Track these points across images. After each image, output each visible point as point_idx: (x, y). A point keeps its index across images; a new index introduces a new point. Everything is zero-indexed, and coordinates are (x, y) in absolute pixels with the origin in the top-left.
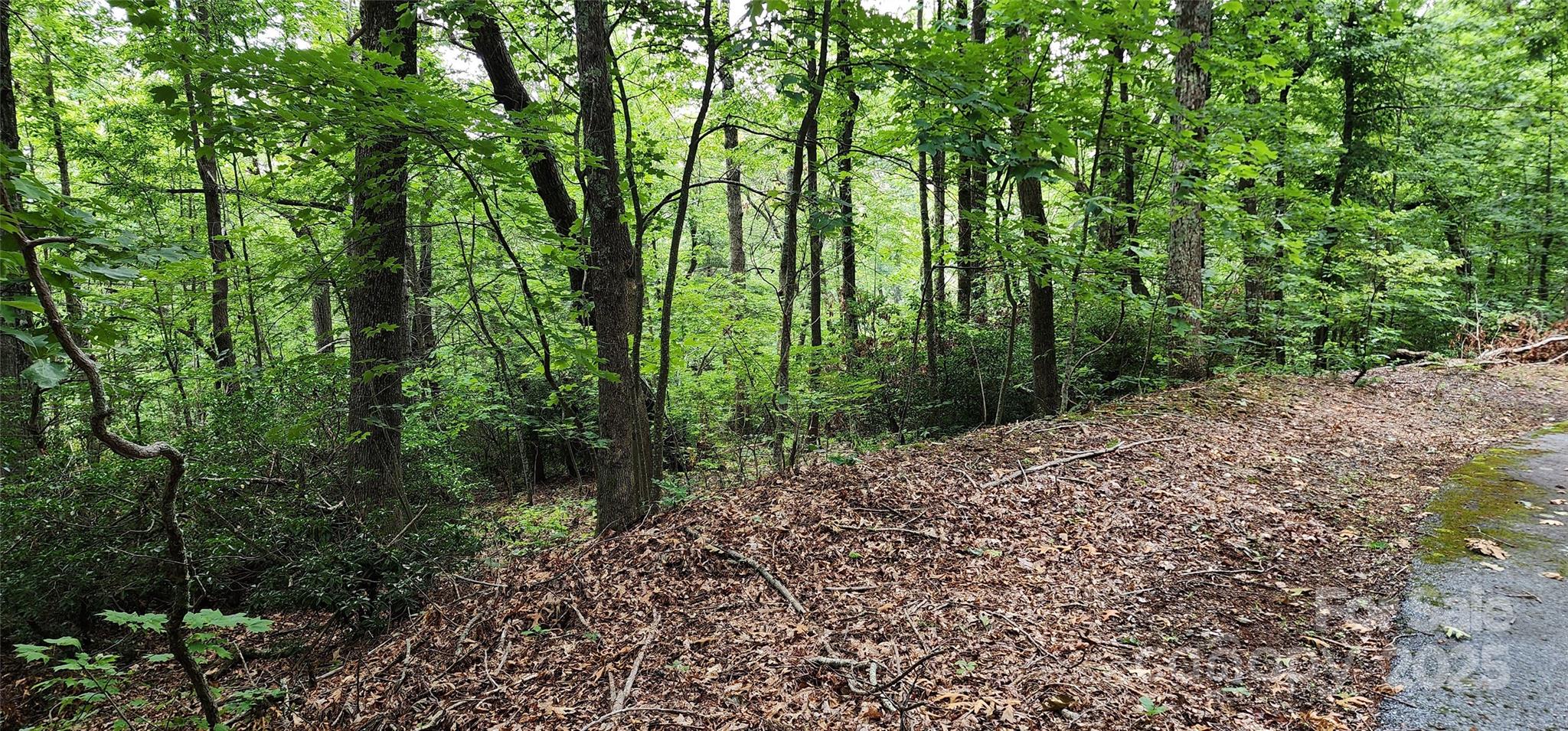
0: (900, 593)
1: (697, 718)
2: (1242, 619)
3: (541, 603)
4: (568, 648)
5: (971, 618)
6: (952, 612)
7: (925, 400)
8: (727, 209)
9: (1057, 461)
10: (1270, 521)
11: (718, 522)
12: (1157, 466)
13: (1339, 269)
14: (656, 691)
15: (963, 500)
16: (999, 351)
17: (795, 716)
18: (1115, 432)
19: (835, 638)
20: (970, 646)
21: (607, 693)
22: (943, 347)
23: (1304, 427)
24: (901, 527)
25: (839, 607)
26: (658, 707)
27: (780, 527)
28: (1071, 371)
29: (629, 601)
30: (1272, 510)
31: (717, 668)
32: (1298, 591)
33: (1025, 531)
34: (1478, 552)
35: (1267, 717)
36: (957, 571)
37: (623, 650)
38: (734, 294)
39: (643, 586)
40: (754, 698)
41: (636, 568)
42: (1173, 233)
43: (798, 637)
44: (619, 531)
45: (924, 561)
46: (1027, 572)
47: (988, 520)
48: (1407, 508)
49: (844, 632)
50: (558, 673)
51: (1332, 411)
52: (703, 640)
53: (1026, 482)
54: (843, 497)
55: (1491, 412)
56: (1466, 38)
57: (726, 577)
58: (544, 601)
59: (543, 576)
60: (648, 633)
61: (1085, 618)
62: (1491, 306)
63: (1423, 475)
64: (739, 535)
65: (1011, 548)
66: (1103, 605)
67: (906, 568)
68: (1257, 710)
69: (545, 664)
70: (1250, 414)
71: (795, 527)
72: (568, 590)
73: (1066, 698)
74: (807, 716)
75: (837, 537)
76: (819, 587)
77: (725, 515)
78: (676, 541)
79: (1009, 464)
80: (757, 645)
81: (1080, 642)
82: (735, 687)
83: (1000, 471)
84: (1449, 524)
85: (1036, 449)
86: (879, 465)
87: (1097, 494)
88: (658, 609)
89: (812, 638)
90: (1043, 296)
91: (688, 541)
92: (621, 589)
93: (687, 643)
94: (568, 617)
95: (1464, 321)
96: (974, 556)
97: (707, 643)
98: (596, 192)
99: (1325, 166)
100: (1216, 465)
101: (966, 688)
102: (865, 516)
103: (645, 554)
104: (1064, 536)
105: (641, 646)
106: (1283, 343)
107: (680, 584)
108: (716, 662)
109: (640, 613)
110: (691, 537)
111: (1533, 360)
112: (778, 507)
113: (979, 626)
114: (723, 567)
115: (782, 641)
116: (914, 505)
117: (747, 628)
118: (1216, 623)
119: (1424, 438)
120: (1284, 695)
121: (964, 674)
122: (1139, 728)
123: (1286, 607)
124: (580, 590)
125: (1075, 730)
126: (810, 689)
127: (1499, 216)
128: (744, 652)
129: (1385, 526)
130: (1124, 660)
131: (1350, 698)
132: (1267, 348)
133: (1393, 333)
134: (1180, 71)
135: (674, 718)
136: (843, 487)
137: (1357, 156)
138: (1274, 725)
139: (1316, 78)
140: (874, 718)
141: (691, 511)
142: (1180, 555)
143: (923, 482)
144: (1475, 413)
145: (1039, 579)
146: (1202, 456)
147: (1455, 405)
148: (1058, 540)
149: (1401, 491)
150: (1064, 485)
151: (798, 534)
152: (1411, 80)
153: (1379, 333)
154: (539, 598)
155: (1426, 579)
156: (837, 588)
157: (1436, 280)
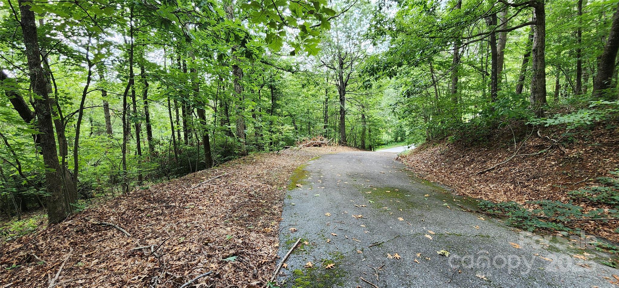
0: (163, 223)
1: (87, 279)
2: (253, 210)
3: (17, 256)
4: (29, 270)
5: (185, 225)
6: (179, 225)
7: (175, 167)
8: (104, 115)
9: (209, 180)
10: (259, 187)
11: (98, 214)
12: (234, 178)
13: (273, 129)
14: (70, 275)
15: (183, 194)
16: (196, 153)
17: (125, 268)
18: (225, 170)
19: (141, 241)
20: (184, 233)
21: (47, 281)
22: (180, 152)
23: (267, 164)
24: (164, 204)
25: (143, 231)
26: (70, 280)
27: (122, 212)
28: (215, 156)
29: (59, 247)
30: (260, 184)
31: (97, 260)
32: (264, 202)
33: (201, 199)
34: (298, 186)
35: (257, 232)
36: (181, 214)
37: (56, 264)
38: (109, 141)
39: (66, 241)
40: (111, 266)
41: (63, 235)
42: (237, 122)
43: (128, 244)
44: (56, 224)
45: (171, 213)
46: (201, 210)
47: (191, 198)
48: (285, 179)
49: (144, 238)
50: (24, 280)
51: (272, 160)
52: (91, 253)
53: (201, 186)
54: (145, 199)
55: (301, 158)
56: (292, 83)
57: (101, 231)
58: (19, 255)
59: (18, 246)
60: (66, 257)
61: (216, 218)
62: (301, 136)
63: (289, 172)
64: (107, 217)
65: (197, 204)
66: (221, 214)
67: (166, 216)
68: (255, 231)
69: (18, 278)
70: (256, 162)
71: (128, 211)
72: (31, 249)
73: (209, 240)
74: (130, 267)
75: (143, 211)
76: (136, 227)
77: (101, 211)
78: (80, 223)
79: (197, 182)
80: (112, 250)
81: (214, 225)
82: (103, 265)
83: (194, 185)
84: (293, 182)
85: (204, 177)
86: (157, 188)
87: (220, 187)
88: (72, 247)
89: (133, 243)
90: (206, 138)
91: (85, 222)
92: (56, 243)
93: (84, 256)
94: (30, 258)
95: (296, 139)
96: (187, 208)
97: (93, 253)
98: (40, 110)
99: (270, 107)
100: (248, 176)
101: (182, 245)
102: (152, 203)
103: (67, 230)
104: (211, 199)
105: (63, 261)
106: (263, 146)
107: (82, 237)
108: (96, 259)
109: (64, 250)
110: (86, 221)
111: (308, 146)
112: (122, 206)
113: (187, 227)
114: (100, 228)
115: (121, 246)
116: (168, 198)
117: (107, 245)
118: (247, 213)
119: (289, 164)
120: (261, 226)
121: (182, 241)
122: (227, 243)
123: (262, 206)
124: (36, 248)
125: (211, 248)
126: (132, 258)
127: (301, 118)
128: (107, 253)
129: (281, 184)
130: (225, 227)
131: (274, 223)
132: (260, 148)
133: (284, 143)
134: (235, 84)
135: (77, 282)
136: (146, 197)
137: (275, 106)
138: (259, 233)
139: (265, 88)
140: (153, 261)
141: (87, 212)
142: (239, 198)
143: (171, 191)
144: (299, 158)
145: (204, 211)
146: (245, 174)
147: (295, 157)
148: (209, 200)
149: (285, 176)
150: (211, 185)
151: (129, 213)
152: (283, 90)
153: (281, 143)
154: (17, 254)
155: (288, 194)
156: (143, 227)
157: (291, 131)
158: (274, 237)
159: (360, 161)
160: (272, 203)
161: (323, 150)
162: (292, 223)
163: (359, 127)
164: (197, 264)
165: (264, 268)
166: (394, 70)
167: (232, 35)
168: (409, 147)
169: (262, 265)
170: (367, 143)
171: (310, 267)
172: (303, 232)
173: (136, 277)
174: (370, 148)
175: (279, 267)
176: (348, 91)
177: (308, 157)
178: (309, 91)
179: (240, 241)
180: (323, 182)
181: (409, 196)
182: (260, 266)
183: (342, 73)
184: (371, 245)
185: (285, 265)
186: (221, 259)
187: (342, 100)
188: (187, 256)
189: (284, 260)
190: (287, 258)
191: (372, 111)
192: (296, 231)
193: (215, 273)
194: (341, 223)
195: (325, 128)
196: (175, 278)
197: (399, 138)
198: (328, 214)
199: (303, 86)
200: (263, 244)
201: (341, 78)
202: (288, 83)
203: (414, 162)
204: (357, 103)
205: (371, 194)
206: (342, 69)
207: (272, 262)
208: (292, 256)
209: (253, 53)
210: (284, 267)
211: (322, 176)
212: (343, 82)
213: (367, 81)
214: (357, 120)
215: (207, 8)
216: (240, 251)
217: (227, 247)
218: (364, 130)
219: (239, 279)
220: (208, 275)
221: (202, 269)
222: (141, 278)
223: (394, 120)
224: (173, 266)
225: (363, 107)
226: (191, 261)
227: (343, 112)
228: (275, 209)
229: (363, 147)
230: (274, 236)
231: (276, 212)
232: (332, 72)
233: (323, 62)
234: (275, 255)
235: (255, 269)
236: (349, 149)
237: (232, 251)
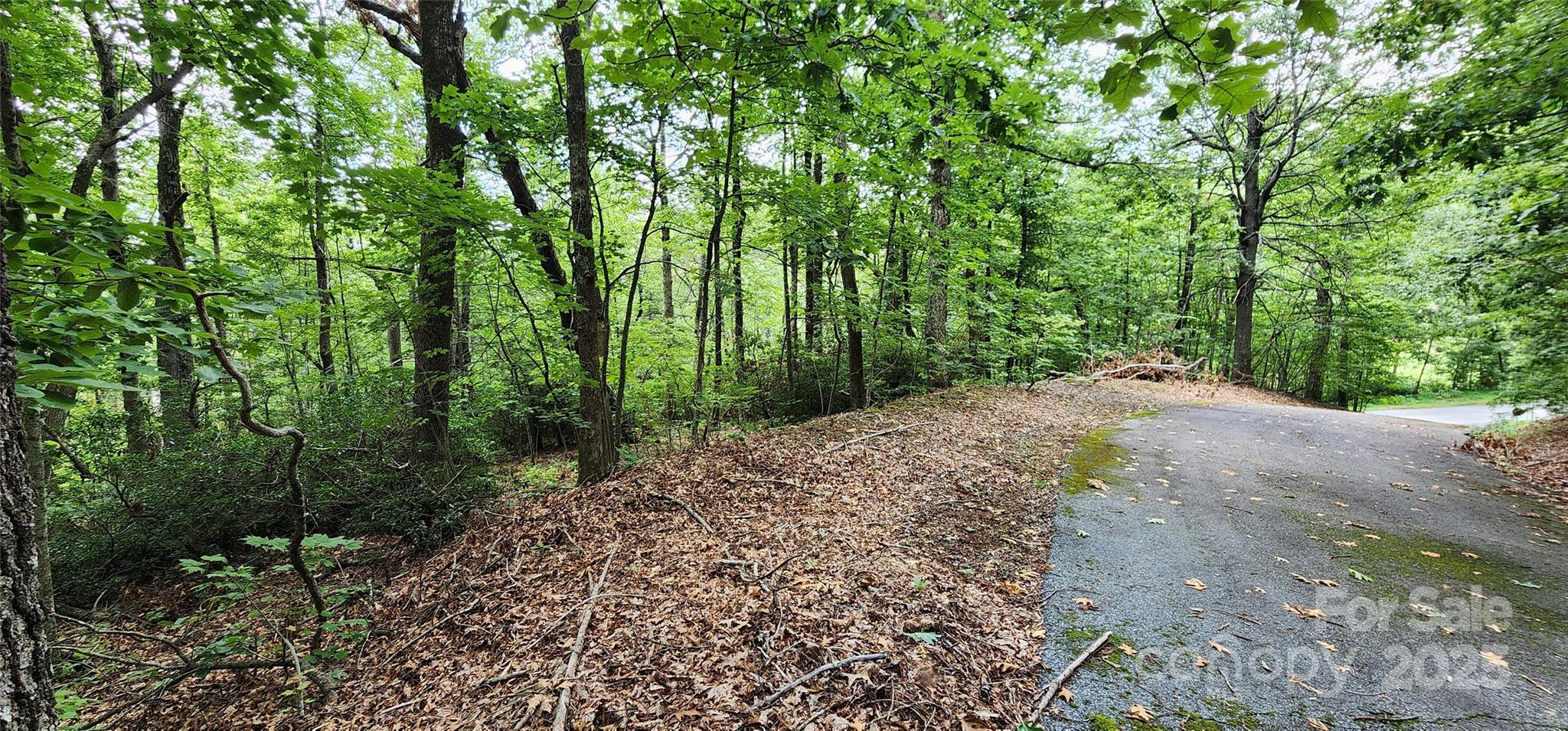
0: (772, 519)
1: (646, 599)
2: (969, 529)
3: (543, 528)
4: (561, 557)
5: (815, 533)
6: (803, 530)
7: (786, 399)
8: (662, 279)
9: (865, 437)
10: (984, 471)
11: (657, 477)
12: (921, 439)
13: (1020, 324)
14: (619, 583)
15: (809, 461)
16: (830, 370)
17: (708, 596)
18: (898, 419)
19: (732, 548)
20: (814, 550)
21: (588, 585)
22: (797, 367)
23: (1002, 416)
24: (773, 478)
25: (734, 529)
26: (621, 594)
27: (697, 480)
28: (872, 382)
29: (600, 527)
30: (985, 464)
31: (658, 568)
32: (999, 512)
33: (846, 480)
34: (1093, 487)
35: (983, 585)
36: (806, 505)
37: (597, 558)
38: (666, 332)
39: (610, 518)
40: (682, 586)
41: (605, 506)
42: (930, 302)
43: (709, 548)
44: (594, 483)
45: (786, 500)
46: (847, 504)
47: (824, 474)
48: (1056, 462)
49: (737, 544)
50: (555, 573)
51: (1016, 406)
52: (649, 551)
53: (847, 450)
54: (737, 461)
55: (1099, 407)
56: (1086, 196)
57: (663, 511)
58: (545, 527)
59: (544, 512)
60: (613, 547)
61: (881, 531)
62: (1099, 347)
63: (1064, 443)
64: (671, 485)
65: (838, 490)
66: (891, 523)
67: (775, 504)
68: (977, 582)
69: (546, 568)
70: (973, 407)
71: (706, 480)
72: (561, 521)
73: (870, 580)
74: (715, 596)
75: (733, 486)
76: (722, 516)
77: (662, 472)
78: (631, 489)
79: (837, 439)
80: (683, 553)
81: (878, 546)
82: (669, 580)
83: (832, 443)
84: (1078, 470)
85: (853, 430)
86: (758, 440)
87: (888, 457)
88: (620, 532)
89: (718, 548)
90: (856, 337)
91: (638, 489)
92: (596, 519)
93: (639, 553)
94: (561, 537)
95: (1084, 355)
96: (816, 496)
97: (651, 552)
98: (580, 267)
99: (1012, 265)
100: (954, 439)
101: (811, 576)
102: (750, 472)
103: (611, 497)
104: (869, 482)
105: (609, 555)
106: (989, 367)
107: (633, 516)
108: (657, 564)
109: (608, 535)
110: (640, 486)
111: (1120, 377)
112: (696, 467)
113: (819, 538)
114: (661, 505)
115: (699, 550)
116: (780, 465)
117: (676, 543)
118: (955, 532)
119: (1065, 421)
120: (991, 573)
121: (811, 567)
122: (913, 595)
123: (992, 521)
124: (568, 520)
125: (876, 599)
126: (717, 579)
127: (1102, 296)
128: (675, 558)
129: (1045, 473)
130: (903, 556)
131: (1027, 572)
132: (981, 369)
133: (1048, 362)
134: (933, 207)
135: (631, 600)
136: (737, 454)
137: (1029, 261)
138: (986, 590)
139: (1007, 215)
140: (756, 596)
141: (639, 470)
142: (934, 492)
143: (786, 451)
144: (1091, 408)
145: (854, 508)
146: (946, 433)
147: (1080, 403)
148: (865, 485)
149: (1052, 452)
150: (869, 451)
151: (708, 484)
152: (1057, 218)
153: (1041, 362)
154: (542, 525)
155: (1066, 503)
156: (733, 517)
157: (1071, 332)
158: (1031, 610)
159: (1305, 436)
160: (1020, 520)
161: (1168, 392)
162: (1080, 584)
163: (1307, 329)
164: (847, 628)
165: (1007, 682)
166: (1491, 137)
167: (959, 81)
168: (1518, 412)
169: (1001, 673)
170: (1331, 381)
171: (1144, 721)
172: (1116, 617)
173: (729, 622)
174: (1341, 400)
175: (1049, 695)
176: (1274, 216)
177: (1119, 407)
178: (1135, 217)
179: (944, 598)
180: (1172, 486)
181: (1529, 584)
182: (996, 675)
183: (1258, 159)
184: (1364, 715)
185: (1066, 692)
186: (901, 632)
187: (1248, 245)
188: (825, 604)
189: (1061, 677)
190: (1071, 676)
191: (1362, 280)
192: (1094, 609)
193: (888, 661)
194: (1242, 618)
195: (1178, 327)
196: (803, 645)
197: (1474, 376)
198: (1196, 583)
199: (1122, 206)
200: (1001, 620)
201: (1251, 175)
202: (1073, 199)
203: (1550, 468)
204: (1304, 254)
205: (1354, 549)
206: (1257, 146)
207: (1029, 675)
208: (1084, 674)
209: (1007, 123)
210: (1063, 698)
211: (1171, 469)
212: (1256, 187)
213: (1368, 181)
214: (1296, 305)
215: (902, 24)
216: (945, 624)
217: (913, 605)
218: (1324, 340)
219: (944, 692)
220: (874, 660)
221: (859, 642)
222: (736, 625)
223: (1456, 314)
224: (798, 618)
225: (1327, 266)
226: (834, 616)
227: (1247, 281)
228: (1029, 537)
229: (1313, 395)
230: (1029, 609)
231: (1031, 545)
232: (1220, 160)
233: (1190, 131)
234: (1037, 659)
235: (984, 680)
236: (1262, 395)
237: (926, 620)
